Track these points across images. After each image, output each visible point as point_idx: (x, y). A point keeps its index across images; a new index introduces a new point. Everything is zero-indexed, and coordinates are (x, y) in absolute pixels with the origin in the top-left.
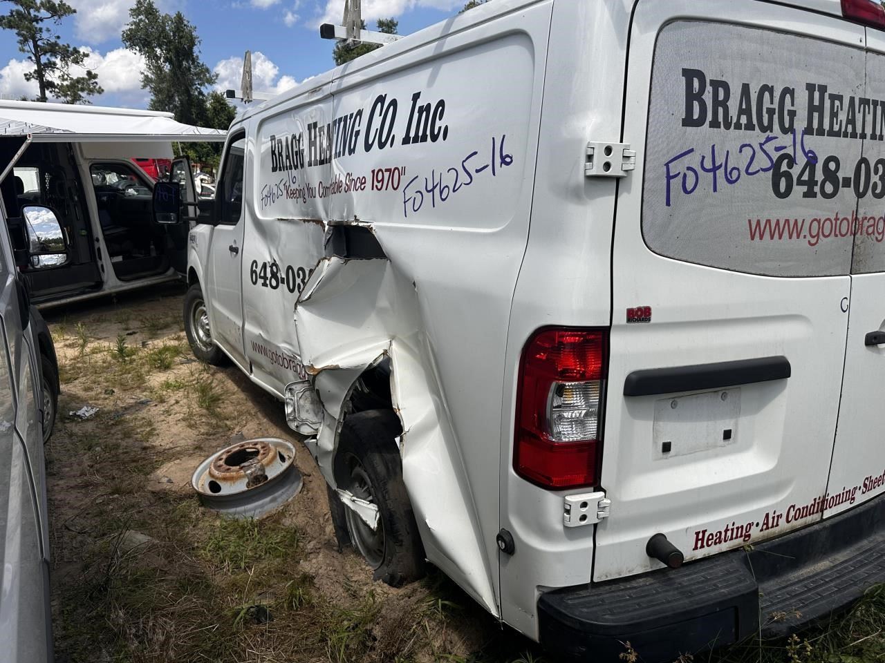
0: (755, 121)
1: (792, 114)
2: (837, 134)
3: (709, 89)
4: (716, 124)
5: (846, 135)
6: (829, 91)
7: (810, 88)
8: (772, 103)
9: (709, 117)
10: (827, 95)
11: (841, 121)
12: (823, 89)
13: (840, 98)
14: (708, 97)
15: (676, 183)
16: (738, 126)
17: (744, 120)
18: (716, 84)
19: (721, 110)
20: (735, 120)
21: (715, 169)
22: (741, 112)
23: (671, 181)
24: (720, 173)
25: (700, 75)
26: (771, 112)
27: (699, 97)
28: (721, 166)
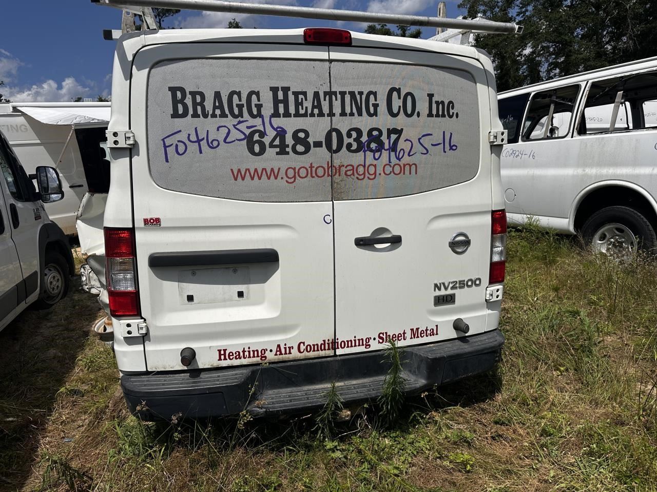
0: (227, 112)
1: (259, 107)
2: (305, 115)
3: (189, 97)
4: (195, 115)
5: (312, 115)
6: (292, 90)
7: (274, 90)
8: (240, 100)
9: (191, 112)
10: (290, 93)
11: (306, 108)
12: (286, 90)
13: (305, 94)
14: (189, 101)
15: (171, 150)
16: (214, 116)
17: (218, 112)
18: (193, 94)
19: (199, 108)
20: (211, 112)
21: (199, 141)
22: (215, 108)
23: (167, 149)
24: (204, 143)
25: (182, 90)
26: (240, 107)
27: (182, 101)
28: (203, 139)
